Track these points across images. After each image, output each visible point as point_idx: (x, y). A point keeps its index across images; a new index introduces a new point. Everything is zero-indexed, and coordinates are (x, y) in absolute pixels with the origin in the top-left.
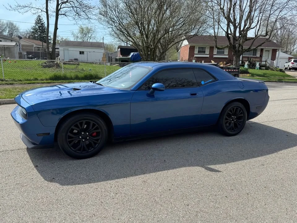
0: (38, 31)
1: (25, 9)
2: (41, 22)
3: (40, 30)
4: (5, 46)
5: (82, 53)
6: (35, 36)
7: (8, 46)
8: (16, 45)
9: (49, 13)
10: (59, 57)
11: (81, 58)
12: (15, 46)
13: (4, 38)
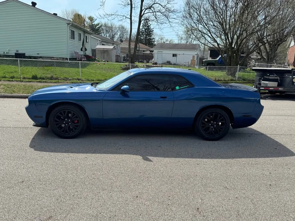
0: (144, 34)
1: (112, 16)
2: (147, 24)
3: (146, 32)
4: (105, 49)
5: (174, 55)
6: (141, 39)
7: (107, 49)
8: (114, 48)
9: (133, 18)
10: (153, 59)
11: (173, 60)
12: (113, 50)
13: (106, 42)
